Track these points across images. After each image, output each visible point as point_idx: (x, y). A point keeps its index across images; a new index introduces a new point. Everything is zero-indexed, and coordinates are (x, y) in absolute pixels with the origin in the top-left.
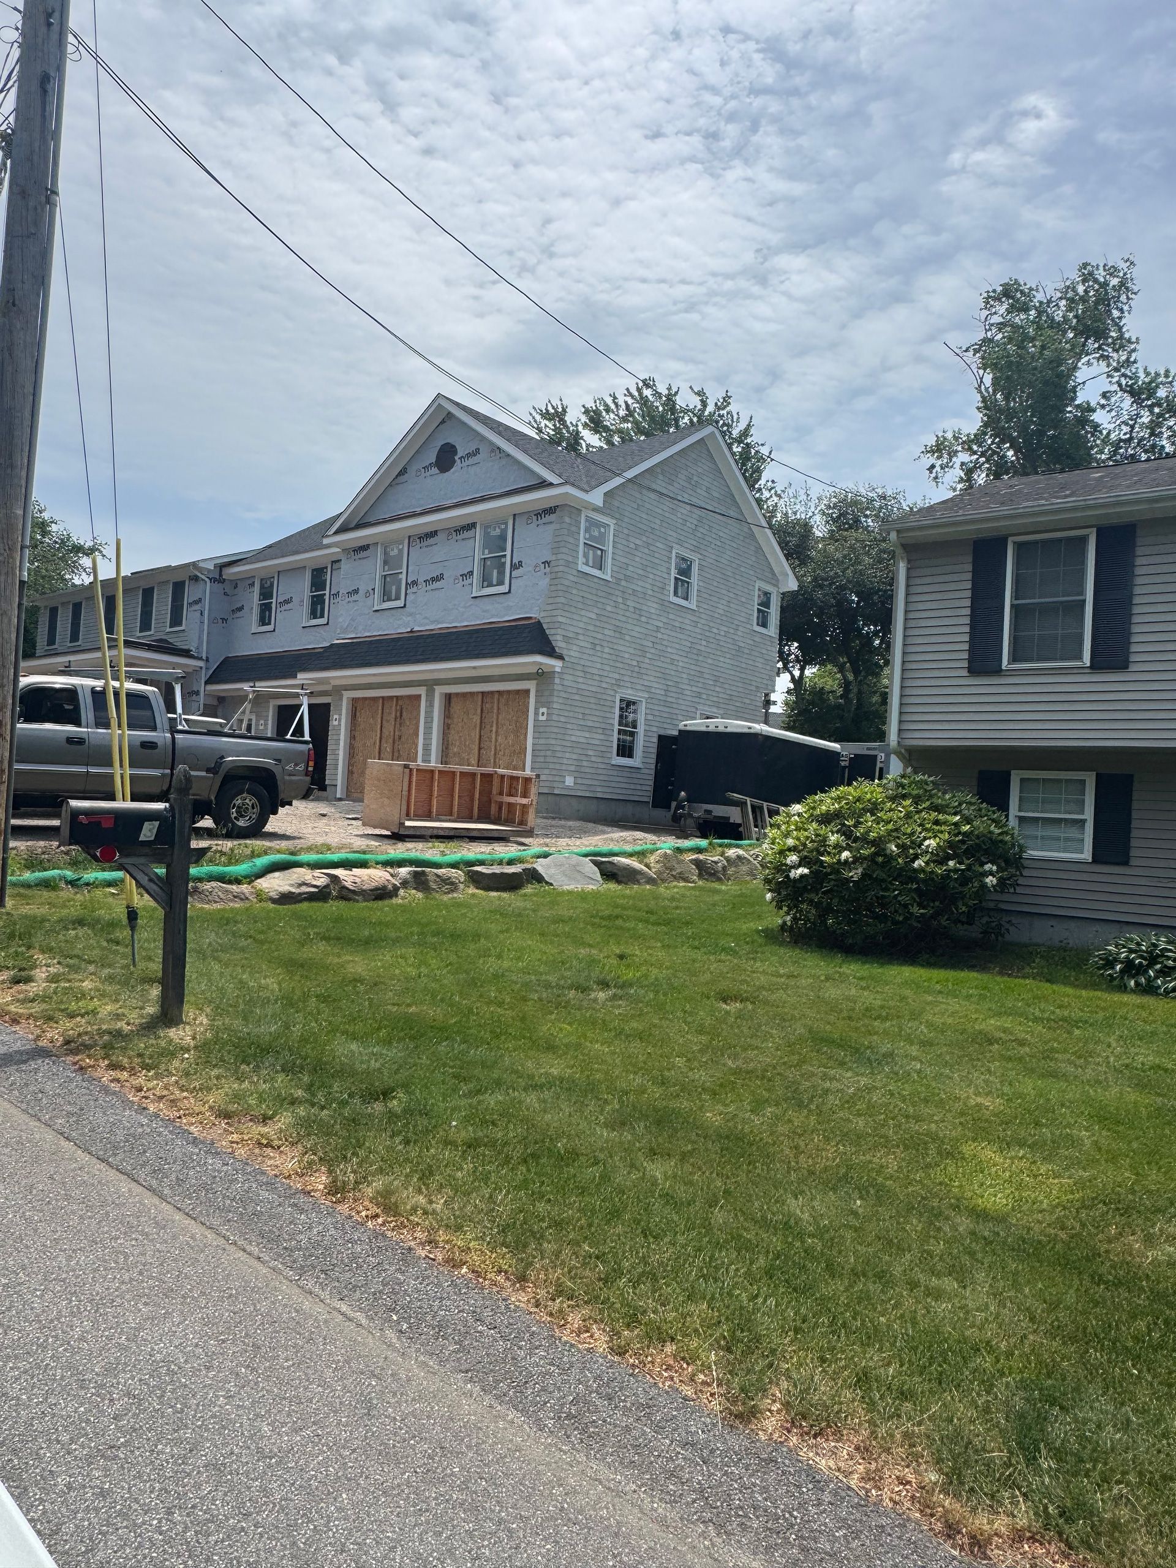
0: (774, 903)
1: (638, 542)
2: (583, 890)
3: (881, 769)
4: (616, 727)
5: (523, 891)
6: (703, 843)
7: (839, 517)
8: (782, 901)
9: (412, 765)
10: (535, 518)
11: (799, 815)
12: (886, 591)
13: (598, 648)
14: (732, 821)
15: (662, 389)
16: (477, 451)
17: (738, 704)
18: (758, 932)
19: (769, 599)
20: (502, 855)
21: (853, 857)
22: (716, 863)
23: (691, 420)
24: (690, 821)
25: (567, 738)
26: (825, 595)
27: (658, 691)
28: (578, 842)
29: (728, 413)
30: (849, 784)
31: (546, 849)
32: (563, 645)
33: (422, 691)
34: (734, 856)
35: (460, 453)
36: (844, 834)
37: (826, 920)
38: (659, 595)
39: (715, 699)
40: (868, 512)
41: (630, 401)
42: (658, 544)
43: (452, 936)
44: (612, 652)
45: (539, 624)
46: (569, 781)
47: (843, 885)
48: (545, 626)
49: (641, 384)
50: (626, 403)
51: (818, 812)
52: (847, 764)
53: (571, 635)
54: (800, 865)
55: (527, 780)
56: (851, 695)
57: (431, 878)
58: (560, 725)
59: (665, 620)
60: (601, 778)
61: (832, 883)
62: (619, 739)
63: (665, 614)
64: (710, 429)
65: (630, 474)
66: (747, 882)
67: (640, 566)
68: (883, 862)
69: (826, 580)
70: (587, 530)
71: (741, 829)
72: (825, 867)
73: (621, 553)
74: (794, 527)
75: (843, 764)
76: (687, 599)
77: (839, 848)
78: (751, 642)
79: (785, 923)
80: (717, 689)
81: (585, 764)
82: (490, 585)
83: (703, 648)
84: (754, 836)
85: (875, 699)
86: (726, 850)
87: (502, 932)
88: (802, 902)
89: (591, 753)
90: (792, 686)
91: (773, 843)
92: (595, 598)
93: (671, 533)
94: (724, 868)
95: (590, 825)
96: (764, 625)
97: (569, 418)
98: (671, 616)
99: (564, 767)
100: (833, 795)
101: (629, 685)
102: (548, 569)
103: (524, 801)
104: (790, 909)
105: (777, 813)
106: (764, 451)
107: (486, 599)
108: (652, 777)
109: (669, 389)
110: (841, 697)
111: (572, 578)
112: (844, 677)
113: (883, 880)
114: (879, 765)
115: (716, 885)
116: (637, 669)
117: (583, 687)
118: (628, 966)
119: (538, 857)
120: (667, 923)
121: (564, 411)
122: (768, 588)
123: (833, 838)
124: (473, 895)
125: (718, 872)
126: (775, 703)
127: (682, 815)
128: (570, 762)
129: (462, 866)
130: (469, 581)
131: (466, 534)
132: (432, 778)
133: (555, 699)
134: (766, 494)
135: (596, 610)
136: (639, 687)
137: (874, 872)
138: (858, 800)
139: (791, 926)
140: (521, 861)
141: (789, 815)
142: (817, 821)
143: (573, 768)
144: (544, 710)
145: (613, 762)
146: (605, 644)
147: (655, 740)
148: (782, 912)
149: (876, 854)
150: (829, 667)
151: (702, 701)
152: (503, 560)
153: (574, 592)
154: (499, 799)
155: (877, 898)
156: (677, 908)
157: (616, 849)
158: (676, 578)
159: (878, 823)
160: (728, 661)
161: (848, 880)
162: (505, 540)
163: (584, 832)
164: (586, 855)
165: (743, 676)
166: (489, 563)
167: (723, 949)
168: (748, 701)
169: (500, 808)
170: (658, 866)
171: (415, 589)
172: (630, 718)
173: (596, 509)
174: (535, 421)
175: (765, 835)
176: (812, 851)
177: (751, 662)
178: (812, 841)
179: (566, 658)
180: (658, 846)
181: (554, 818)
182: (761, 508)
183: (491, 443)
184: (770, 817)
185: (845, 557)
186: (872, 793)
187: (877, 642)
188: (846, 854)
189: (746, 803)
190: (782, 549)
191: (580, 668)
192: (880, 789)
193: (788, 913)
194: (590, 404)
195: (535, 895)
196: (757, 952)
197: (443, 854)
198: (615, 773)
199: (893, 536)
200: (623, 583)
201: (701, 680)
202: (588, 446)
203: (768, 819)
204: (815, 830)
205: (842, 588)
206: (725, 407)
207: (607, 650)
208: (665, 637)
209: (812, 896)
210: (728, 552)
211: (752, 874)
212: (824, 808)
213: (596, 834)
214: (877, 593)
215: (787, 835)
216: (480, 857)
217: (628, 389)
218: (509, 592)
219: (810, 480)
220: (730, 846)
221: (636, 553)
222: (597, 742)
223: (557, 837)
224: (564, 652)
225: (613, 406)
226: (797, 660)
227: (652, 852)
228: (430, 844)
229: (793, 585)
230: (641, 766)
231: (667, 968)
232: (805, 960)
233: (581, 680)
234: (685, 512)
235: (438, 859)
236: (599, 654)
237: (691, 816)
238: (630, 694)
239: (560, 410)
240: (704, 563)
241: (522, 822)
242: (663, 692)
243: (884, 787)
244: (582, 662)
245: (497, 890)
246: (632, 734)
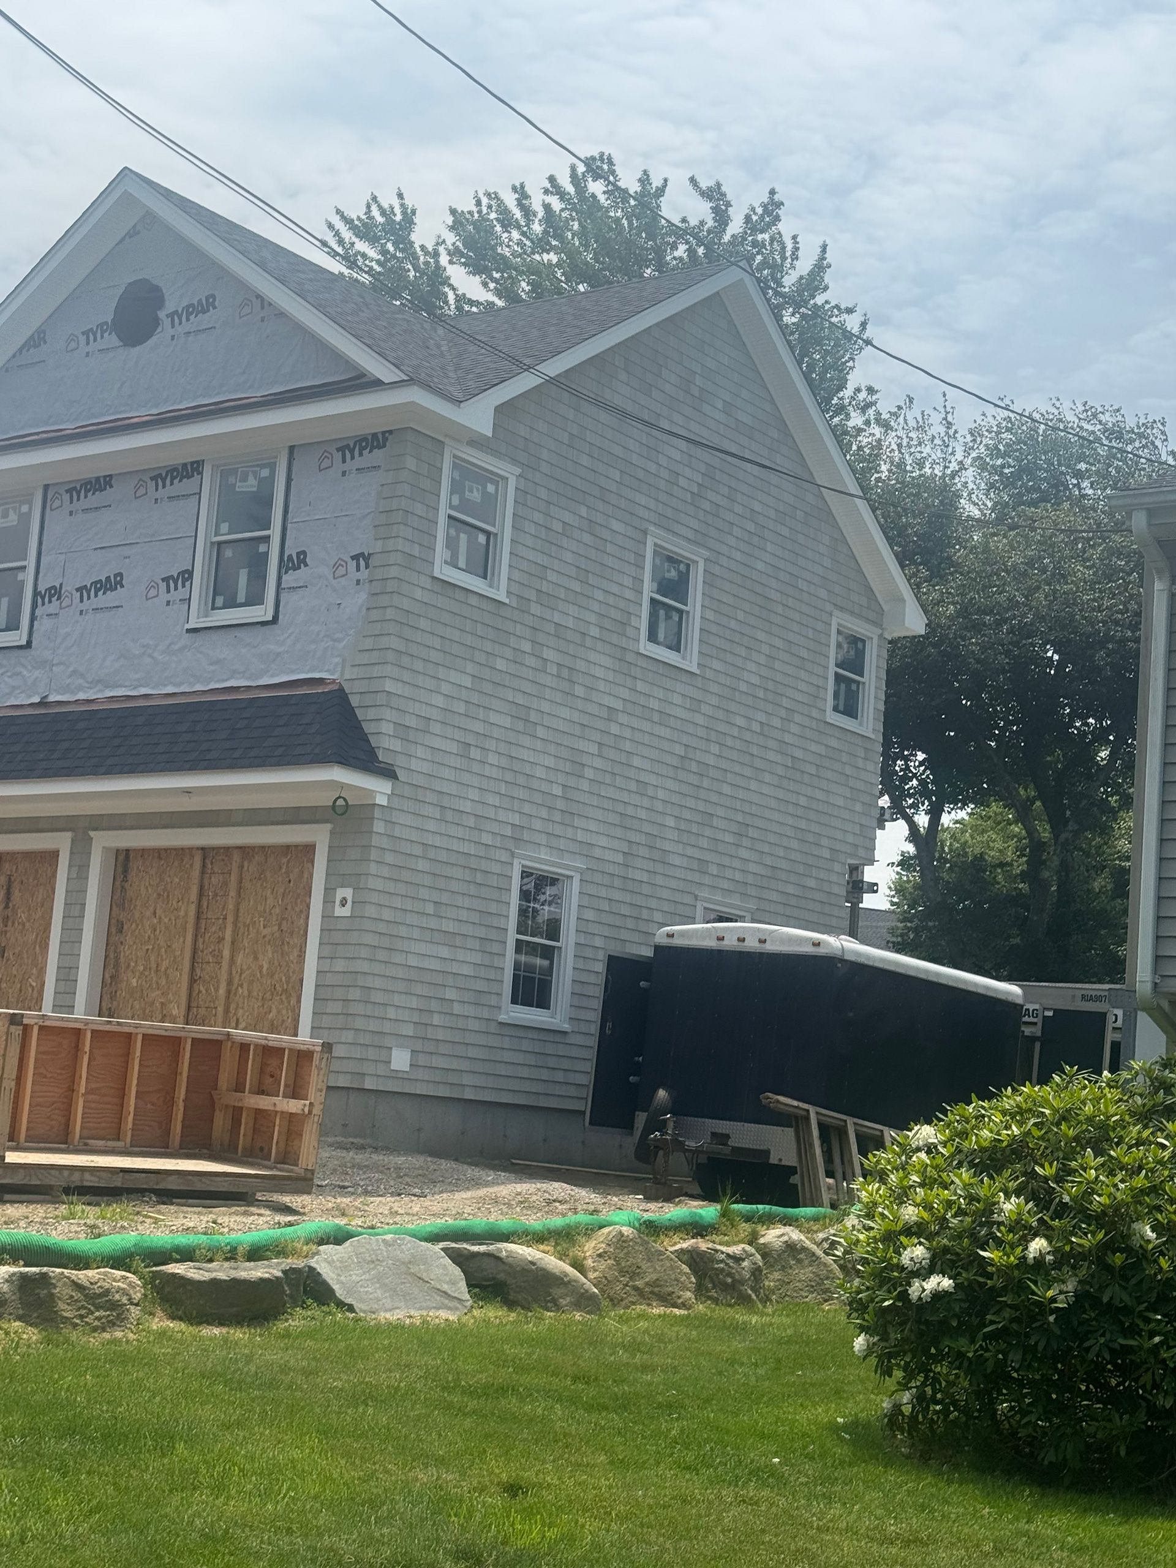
0: (873, 1360)
1: (568, 518)
2: (424, 1322)
3: (1116, 1046)
4: (512, 936)
5: (281, 1326)
6: (709, 1211)
7: (1017, 475)
8: (890, 1355)
9: (30, 1015)
10: (338, 456)
11: (930, 1149)
12: (1123, 641)
13: (475, 753)
14: (773, 1160)
15: (629, 182)
16: (208, 304)
17: (790, 889)
18: (835, 1429)
19: (860, 655)
20: (234, 1237)
21: (1055, 1252)
22: (738, 1259)
23: (691, 251)
24: (677, 1160)
25: (398, 958)
26: (984, 648)
27: (609, 856)
28: (416, 1206)
29: (772, 240)
30: (1044, 1080)
31: (342, 1222)
32: (396, 745)
33: (62, 842)
34: (778, 1244)
35: (170, 306)
36: (1033, 1197)
37: (993, 1402)
38: (615, 639)
39: (738, 876)
40: (1083, 466)
41: (556, 204)
42: (616, 526)
43: (105, 1437)
44: (504, 762)
45: (340, 697)
46: (400, 1060)
47: (1033, 1318)
48: (354, 701)
49: (581, 168)
50: (547, 207)
51: (972, 1143)
52: (1037, 1031)
53: (412, 722)
54: (931, 1270)
55: (303, 1057)
56: (1046, 874)
57: (62, 1291)
58: (382, 927)
59: (625, 693)
60: (472, 1052)
61: (1007, 1313)
62: (517, 966)
63: (629, 682)
64: (732, 275)
65: (554, 367)
66: (808, 1308)
67: (573, 572)
68: (1123, 1268)
69: (990, 612)
70: (456, 487)
71: (795, 1179)
72: (990, 1276)
73: (529, 541)
74: (918, 495)
75: (1028, 1031)
76: (678, 650)
77: (1024, 1231)
78: (822, 750)
79: (897, 1408)
80: (744, 853)
81: (436, 1020)
82: (231, 604)
83: (711, 761)
84: (826, 1197)
85: (1100, 883)
86: (761, 1230)
87: (227, 1427)
88: (938, 1359)
89: (451, 994)
90: (911, 849)
91: (870, 1216)
92: (469, 640)
93: (642, 500)
94: (756, 1272)
95: (444, 1164)
96: (850, 709)
97: (423, 236)
98: (640, 686)
99: (387, 1027)
100: (1007, 1104)
101: (543, 839)
102: (364, 574)
103: (294, 1106)
104: (910, 1375)
105: (880, 1144)
106: (852, 323)
107: (215, 636)
108: (592, 1054)
109: (645, 180)
110: (1023, 876)
111: (418, 594)
112: (1031, 832)
113: (1127, 1310)
114: (1110, 1037)
115: (740, 1316)
116: (560, 804)
117: (437, 841)
118: (528, 1513)
119: (322, 1242)
120: (623, 1405)
121: (409, 217)
122: (859, 628)
123: (1009, 1206)
124: (162, 1334)
125: (742, 1282)
126: (873, 888)
127: (660, 1145)
128: (405, 1015)
129: (137, 1263)
130: (182, 593)
131: (180, 487)
132: (77, 1048)
133: (373, 868)
134: (856, 420)
135: (470, 668)
136: (562, 844)
137: (1102, 1288)
138: (1065, 1117)
139: (913, 1417)
140: (278, 1249)
141: (908, 1151)
142: (972, 1165)
143: (409, 1030)
144: (347, 893)
145: (503, 1018)
146: (491, 745)
147: (600, 967)
148: (891, 1383)
149: (1107, 1247)
150: (995, 807)
151: (707, 880)
152: (262, 548)
153: (423, 624)
154: (232, 1099)
155: (1112, 1351)
156: (645, 1368)
157: (505, 1223)
158: (653, 601)
159: (1111, 1173)
160: (766, 790)
161: (1044, 1307)
162: (268, 503)
163: (428, 1183)
164: (434, 1238)
165: (803, 824)
166: (228, 553)
167: (755, 1473)
168: (812, 883)
169: (236, 1122)
170: (603, 1265)
171: (53, 607)
172: (546, 912)
173: (477, 442)
174: (341, 242)
175: (852, 1197)
176: (960, 1236)
177: (819, 795)
178: (960, 1212)
179: (400, 773)
180: (602, 1217)
181: (361, 1148)
182: (844, 448)
183: (241, 285)
184: (863, 1152)
185: (1030, 563)
186: (1096, 1101)
187: (1104, 754)
188: (1038, 1245)
189: (807, 1118)
190: (890, 541)
191: (430, 797)
192: (1115, 1094)
193: (904, 1386)
194: (467, 205)
195: (310, 1334)
196: (834, 1481)
197: (94, 1232)
198: (507, 1043)
199: (1139, 521)
200: (535, 609)
201: (707, 832)
202: (461, 299)
203: (856, 1157)
204: (966, 1186)
205: (1026, 631)
206: (769, 226)
207: (492, 758)
208: (627, 733)
209: (962, 1344)
210: (769, 547)
211: (820, 1287)
212: (986, 1133)
213: (457, 1185)
214: (1102, 644)
215: (902, 1196)
216: (183, 1240)
217: (552, 179)
218: (275, 620)
219: (951, 392)
220: (769, 1220)
221: (565, 542)
222: (466, 970)
223: (366, 1193)
224: (399, 761)
225: (518, 214)
226: (923, 791)
227: (590, 1231)
228: (63, 1209)
229: (915, 623)
230: (566, 1027)
231: (622, 1518)
232: (946, 1502)
233: (431, 826)
234: (677, 456)
235: (83, 1244)
236: (476, 768)
237: (679, 1146)
238: (544, 860)
239: (398, 218)
240: (717, 570)
241: (288, 1157)
242: (620, 858)
243: (1124, 1087)
244: (437, 785)
245: (221, 1321)
246: (548, 953)
